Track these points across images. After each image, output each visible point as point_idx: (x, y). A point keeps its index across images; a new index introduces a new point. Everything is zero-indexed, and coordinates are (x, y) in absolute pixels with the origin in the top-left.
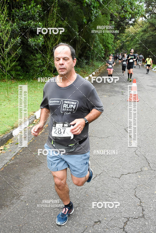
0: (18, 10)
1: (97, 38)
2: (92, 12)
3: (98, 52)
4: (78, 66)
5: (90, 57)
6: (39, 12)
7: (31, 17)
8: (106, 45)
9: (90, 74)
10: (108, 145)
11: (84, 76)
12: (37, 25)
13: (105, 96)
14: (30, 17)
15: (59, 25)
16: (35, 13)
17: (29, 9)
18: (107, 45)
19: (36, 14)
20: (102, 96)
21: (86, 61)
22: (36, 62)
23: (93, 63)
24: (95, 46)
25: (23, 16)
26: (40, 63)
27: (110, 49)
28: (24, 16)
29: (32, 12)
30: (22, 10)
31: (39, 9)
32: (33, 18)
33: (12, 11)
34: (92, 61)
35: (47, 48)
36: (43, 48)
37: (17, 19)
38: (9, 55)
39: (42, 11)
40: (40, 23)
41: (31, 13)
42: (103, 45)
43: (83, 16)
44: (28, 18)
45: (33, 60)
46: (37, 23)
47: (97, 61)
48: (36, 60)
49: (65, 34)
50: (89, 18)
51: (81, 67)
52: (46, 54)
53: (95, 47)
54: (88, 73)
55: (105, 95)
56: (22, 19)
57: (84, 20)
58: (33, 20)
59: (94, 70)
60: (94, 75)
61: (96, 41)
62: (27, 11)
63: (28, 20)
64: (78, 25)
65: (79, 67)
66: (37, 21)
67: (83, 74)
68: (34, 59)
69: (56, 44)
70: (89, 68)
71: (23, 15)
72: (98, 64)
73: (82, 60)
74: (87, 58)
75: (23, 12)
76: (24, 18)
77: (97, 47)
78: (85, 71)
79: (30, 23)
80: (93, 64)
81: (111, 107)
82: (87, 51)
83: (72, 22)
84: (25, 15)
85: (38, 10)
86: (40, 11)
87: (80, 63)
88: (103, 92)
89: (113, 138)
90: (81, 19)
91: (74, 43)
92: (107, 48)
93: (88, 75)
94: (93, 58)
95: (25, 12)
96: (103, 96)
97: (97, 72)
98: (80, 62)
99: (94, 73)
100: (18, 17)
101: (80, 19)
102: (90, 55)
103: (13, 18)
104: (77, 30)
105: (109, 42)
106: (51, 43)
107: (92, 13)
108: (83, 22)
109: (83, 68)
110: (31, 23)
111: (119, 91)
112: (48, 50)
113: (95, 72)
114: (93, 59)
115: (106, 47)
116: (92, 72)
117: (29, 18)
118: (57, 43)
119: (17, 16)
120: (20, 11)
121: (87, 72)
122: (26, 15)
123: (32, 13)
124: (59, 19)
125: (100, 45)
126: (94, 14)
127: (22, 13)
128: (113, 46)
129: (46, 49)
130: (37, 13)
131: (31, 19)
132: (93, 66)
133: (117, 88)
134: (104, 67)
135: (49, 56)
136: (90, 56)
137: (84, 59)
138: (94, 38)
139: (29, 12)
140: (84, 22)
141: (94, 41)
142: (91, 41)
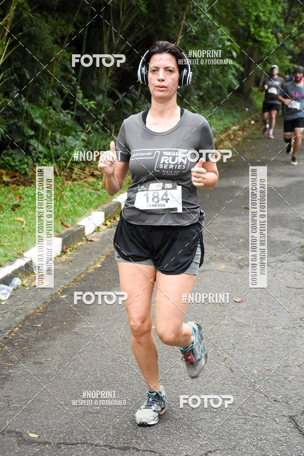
8: (249, 31)
13: (223, 266)
18: (252, 30)
24: (196, 38)
27: (266, 50)
42: (233, 34)
55: (222, 259)
61: (194, 13)
73: (134, 101)
77: (205, 40)
81: (240, 316)
92: (250, 44)
105: (264, 18)
111: (289, 242)
114: (188, 95)
115: (247, 40)
118: (7, 21)
128: (280, 35)
133: (281, 228)
134: (235, 135)
137: (140, 95)
141: (186, 13)
142: (175, 13)
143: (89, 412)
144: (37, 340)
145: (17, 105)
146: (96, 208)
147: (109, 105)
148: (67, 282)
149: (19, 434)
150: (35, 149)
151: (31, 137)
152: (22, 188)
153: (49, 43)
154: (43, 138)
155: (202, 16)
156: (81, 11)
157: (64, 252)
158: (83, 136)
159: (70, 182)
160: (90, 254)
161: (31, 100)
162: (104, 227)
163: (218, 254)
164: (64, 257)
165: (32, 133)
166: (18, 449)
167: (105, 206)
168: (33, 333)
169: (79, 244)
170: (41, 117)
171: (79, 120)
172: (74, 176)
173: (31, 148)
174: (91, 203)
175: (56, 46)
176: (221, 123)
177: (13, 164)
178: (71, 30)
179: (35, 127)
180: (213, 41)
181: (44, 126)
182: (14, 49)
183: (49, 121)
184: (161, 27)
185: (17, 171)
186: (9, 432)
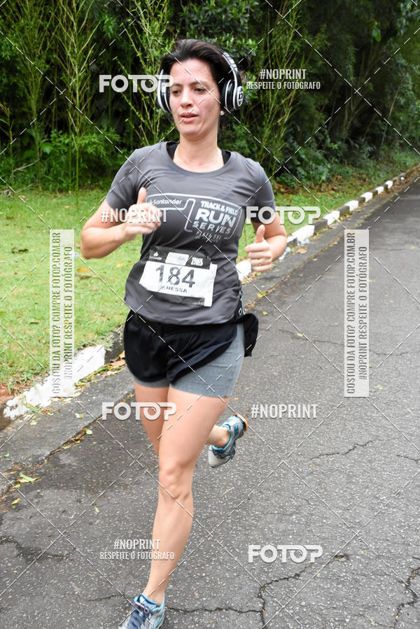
0: (197, 7)
1: (408, 83)
2: (402, 5)
3: (408, 123)
4: (346, 161)
5: (382, 138)
6: (251, 13)
7: (228, 24)
9: (379, 185)
10: (399, 374)
11: (361, 189)
12: (241, 46)
13: (413, 247)
14: (226, 26)
15: (300, 45)
16: (241, 14)
17: (224, 4)
19: (242, 16)
20: (403, 245)
21: (370, 148)
22: (232, 146)
23: (392, 154)
24: (402, 107)
25: (207, 23)
26: (242, 148)
28: (210, 24)
29: (233, 11)
30: (207, 8)
31: (252, 4)
32: (235, 28)
33: (182, 11)
34: (387, 148)
35: (265, 109)
36: (254, 109)
37: (192, 32)
38: (165, 126)
39: (259, 9)
40: (250, 42)
41: (230, 15)
43: (373, 19)
44: (221, 28)
45: (225, 140)
46: (244, 41)
47: (403, 151)
48: (234, 141)
49: (317, 72)
50: (388, 24)
51: (354, 165)
52: (260, 126)
53: (400, 108)
54: (374, 182)
55: (412, 243)
56: (204, 32)
57: (374, 31)
58: (233, 32)
59: (391, 176)
60: (389, 187)
61: (403, 91)
62: (219, 10)
63: (221, 34)
64: (356, 46)
65: (348, 164)
66: (244, 35)
67: (358, 183)
68: (229, 137)
69: (289, 97)
70: (378, 167)
71: (210, 21)
72: (406, 157)
73: (360, 145)
74: (374, 140)
75: (210, 13)
76: (211, 28)
77: (408, 108)
78: (364, 176)
79: (225, 41)
80: (389, 157)
82: (376, 120)
83: (338, 37)
84: (214, 20)
85: (248, 7)
86: (253, 7)
87: (353, 153)
88: (407, 236)
89: (415, 357)
90: (366, 29)
91: (339, 96)
93: (373, 188)
94: (392, 141)
95: (214, 13)
96: (407, 246)
97: (400, 179)
98: (354, 151)
99: (390, 184)
100: (196, 26)
101: (363, 30)
102: (383, 131)
103: (184, 28)
104: (350, 59)
106: (275, 95)
107: (400, 9)
108: (370, 36)
109: (361, 167)
110: (228, 42)
112: (265, 115)
113: (394, 181)
114: (393, 143)
116: (386, 181)
117: (224, 27)
118: (291, 96)
119: (194, 24)
120: (201, 10)
121: (370, 178)
122: (216, 20)
123: (232, 14)
124: (304, 30)
125: (417, 103)
126: (407, 13)
127: (207, 15)
129: (262, 112)
130: (245, 14)
131: (228, 30)
132: (391, 162)
135: (267, 132)
136: (384, 134)
137: (364, 142)
138: (398, 83)
139: (225, 11)
140: (374, 39)
141: (398, 91)
142: (390, 91)
143: (332, 326)
144: (300, 283)
145: (292, 147)
146: (335, 209)
147: (344, 146)
148: (317, 252)
149: (292, 333)
150: (300, 173)
151: (298, 166)
152: (291, 196)
153: (313, 109)
154: (305, 167)
155: (408, 93)
156: (333, 91)
157: (315, 234)
158: (329, 166)
159: (319, 193)
160: (331, 236)
161: (300, 144)
162: (339, 221)
163: (410, 240)
164: (315, 237)
165: (299, 163)
166: (292, 341)
167: (340, 208)
168: (298, 279)
169: (324, 230)
170: (305, 154)
171: (326, 156)
172: (322, 190)
173: (298, 172)
174: (332, 206)
175: (317, 111)
176: (413, 160)
177: (286, 181)
178: (327, 101)
179: (301, 160)
180: (412, 109)
181: (306, 159)
182: (295, 112)
183: (309, 156)
184: (381, 100)
185: (288, 186)
186: (287, 332)
